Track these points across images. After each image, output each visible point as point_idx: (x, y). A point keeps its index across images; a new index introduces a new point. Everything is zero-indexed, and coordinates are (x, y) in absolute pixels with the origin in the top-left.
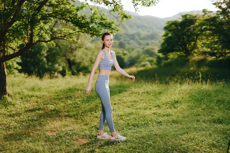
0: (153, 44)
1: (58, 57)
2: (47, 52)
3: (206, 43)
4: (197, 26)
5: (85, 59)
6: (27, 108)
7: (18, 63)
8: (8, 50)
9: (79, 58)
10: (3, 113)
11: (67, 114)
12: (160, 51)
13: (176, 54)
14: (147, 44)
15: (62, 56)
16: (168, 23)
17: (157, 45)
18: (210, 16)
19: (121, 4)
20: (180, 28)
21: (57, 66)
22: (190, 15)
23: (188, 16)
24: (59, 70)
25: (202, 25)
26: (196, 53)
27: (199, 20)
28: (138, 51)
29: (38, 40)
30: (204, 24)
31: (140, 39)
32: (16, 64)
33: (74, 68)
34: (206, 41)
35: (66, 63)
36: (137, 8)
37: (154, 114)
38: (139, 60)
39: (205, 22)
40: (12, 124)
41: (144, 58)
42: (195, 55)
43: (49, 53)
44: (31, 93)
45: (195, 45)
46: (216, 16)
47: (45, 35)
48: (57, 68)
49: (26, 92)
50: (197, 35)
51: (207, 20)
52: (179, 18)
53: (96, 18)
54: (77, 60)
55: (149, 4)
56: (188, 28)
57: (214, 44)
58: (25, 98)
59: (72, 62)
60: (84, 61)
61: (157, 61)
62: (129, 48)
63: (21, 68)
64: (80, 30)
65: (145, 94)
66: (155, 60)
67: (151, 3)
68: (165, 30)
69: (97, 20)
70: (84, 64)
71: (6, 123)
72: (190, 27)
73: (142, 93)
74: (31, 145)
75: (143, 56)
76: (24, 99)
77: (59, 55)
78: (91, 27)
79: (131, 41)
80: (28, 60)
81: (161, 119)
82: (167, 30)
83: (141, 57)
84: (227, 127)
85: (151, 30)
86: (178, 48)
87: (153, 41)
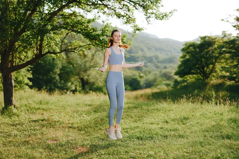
0: (171, 68)
1: (72, 76)
2: (61, 70)
3: (225, 67)
4: (215, 49)
5: (100, 79)
6: (31, 118)
7: (29, 78)
8: (16, 60)
9: (93, 78)
10: (6, 122)
11: (71, 125)
12: (176, 74)
13: (194, 77)
14: (165, 68)
15: (76, 75)
16: (186, 45)
17: (175, 69)
18: (230, 38)
19: (134, 17)
20: (198, 50)
21: (69, 84)
22: (209, 37)
23: (207, 38)
24: (71, 89)
25: (221, 47)
26: (214, 77)
27: (217, 42)
28: (155, 74)
29: (47, 51)
30: (223, 47)
31: (158, 62)
32: (27, 80)
33: (87, 87)
34: (225, 65)
35: (80, 82)
36: (150, 21)
37: (161, 128)
38: (155, 83)
39: (224, 45)
40: (13, 132)
41: (161, 82)
42: (213, 78)
43: (62, 71)
44: (38, 106)
45: (213, 68)
46: (236, 39)
47: (55, 48)
48: (69, 86)
49: (33, 105)
50: (216, 58)
51: (226, 42)
52: (198, 40)
53: (108, 31)
54: (90, 79)
55: (162, 18)
56: (206, 50)
57: (234, 68)
58: (31, 110)
59: (85, 81)
60: (98, 81)
61: (174, 85)
62: (146, 71)
63: (32, 84)
64: (91, 43)
65: (154, 110)
66: (172, 84)
67: (164, 16)
68: (182, 52)
69: (108, 32)
70: (98, 84)
71: (8, 131)
72: (209, 49)
73: (151, 110)
74: (29, 151)
75: (160, 79)
76: (29, 111)
77: (73, 74)
78: (101, 39)
79: (149, 64)
80: (41, 77)
81: (166, 133)
82: (184, 52)
83: (158, 80)
84: (234, 143)
85: (169, 53)
86: (196, 71)
87: (171, 65)
